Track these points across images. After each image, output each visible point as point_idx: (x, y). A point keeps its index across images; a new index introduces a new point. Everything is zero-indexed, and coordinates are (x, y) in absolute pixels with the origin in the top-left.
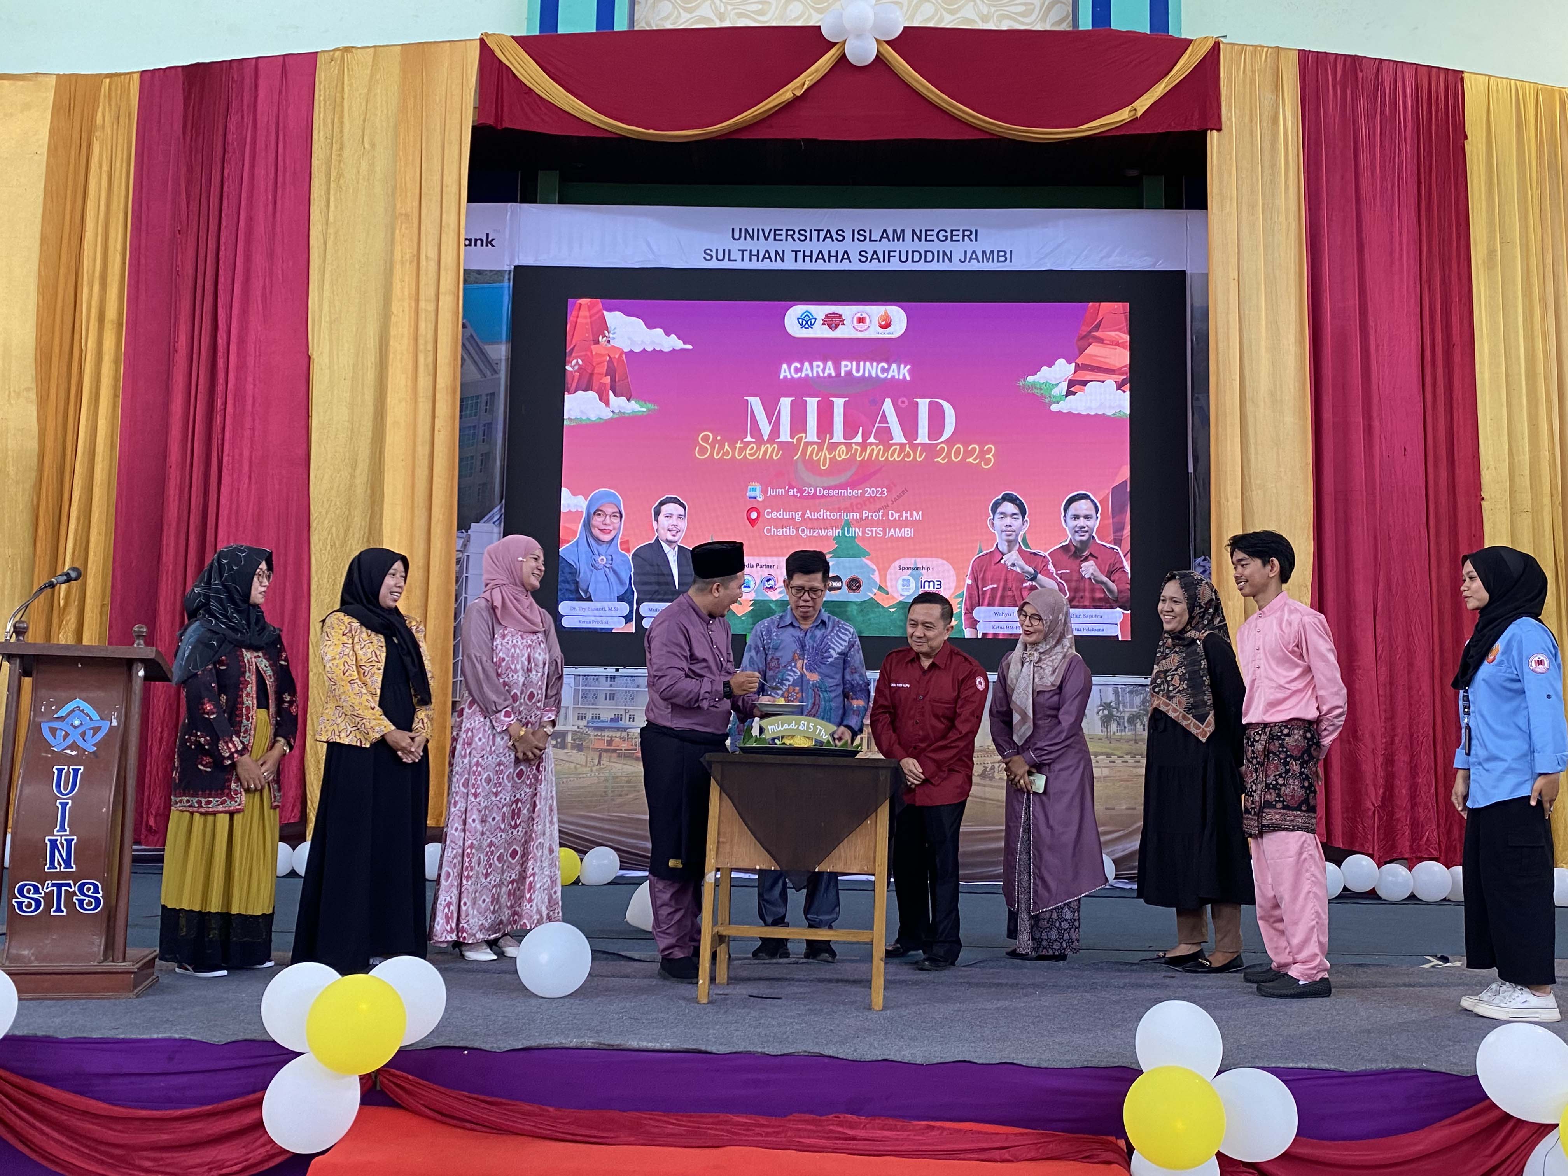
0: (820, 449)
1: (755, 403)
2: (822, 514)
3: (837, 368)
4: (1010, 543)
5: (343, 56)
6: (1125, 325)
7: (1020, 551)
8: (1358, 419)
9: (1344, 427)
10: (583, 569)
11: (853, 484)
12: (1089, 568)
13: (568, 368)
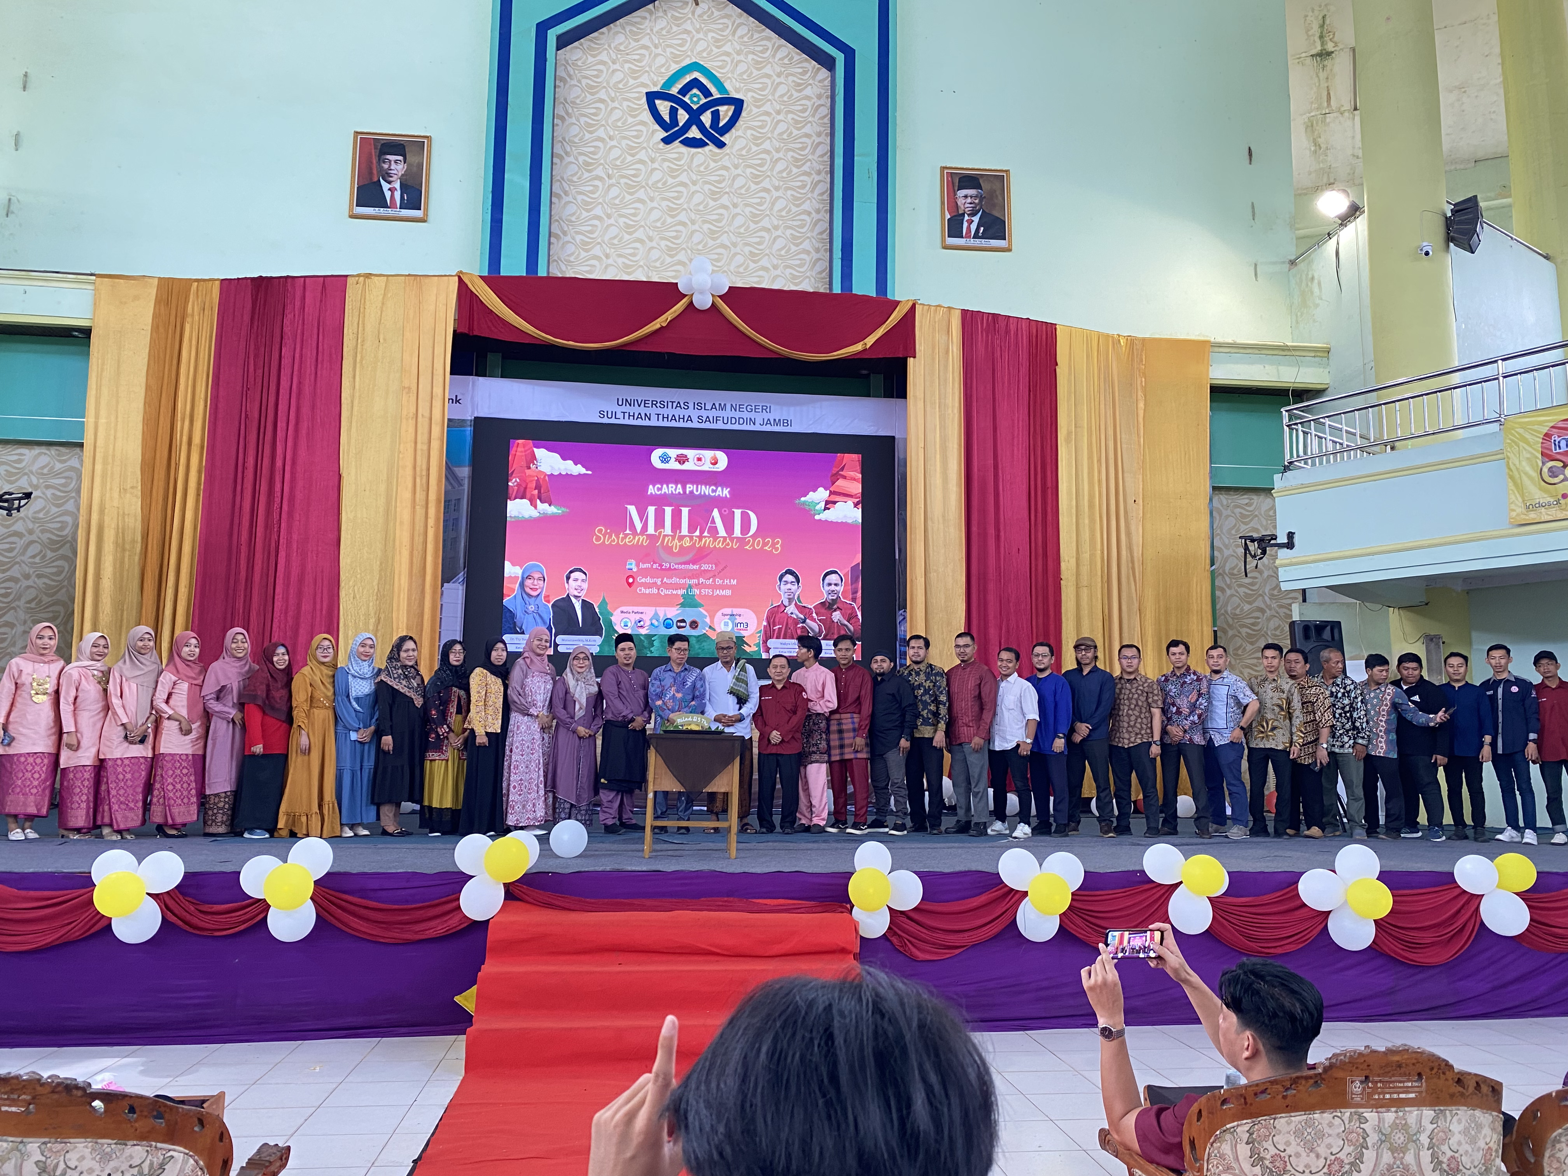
0: (673, 538)
1: (632, 509)
2: (675, 580)
3: (684, 488)
4: (790, 601)
5: (365, 281)
6: (859, 468)
7: (796, 604)
8: (992, 531)
9: (984, 536)
10: (519, 614)
11: (694, 562)
12: (837, 616)
13: (510, 484)
